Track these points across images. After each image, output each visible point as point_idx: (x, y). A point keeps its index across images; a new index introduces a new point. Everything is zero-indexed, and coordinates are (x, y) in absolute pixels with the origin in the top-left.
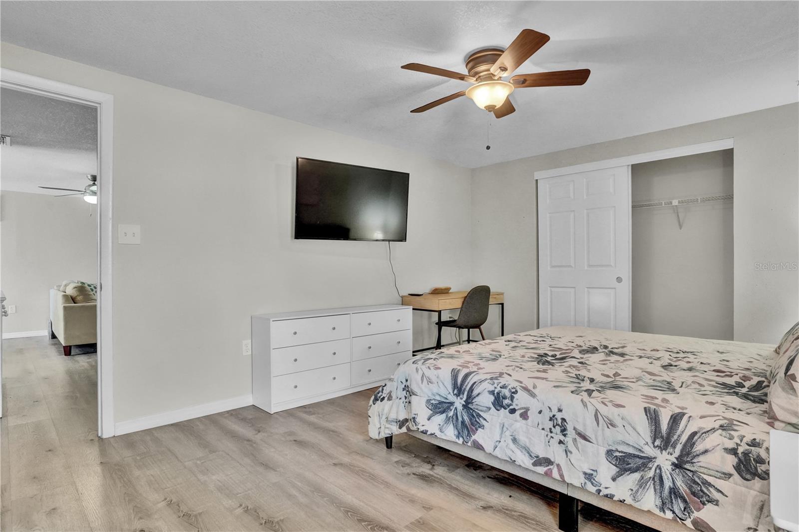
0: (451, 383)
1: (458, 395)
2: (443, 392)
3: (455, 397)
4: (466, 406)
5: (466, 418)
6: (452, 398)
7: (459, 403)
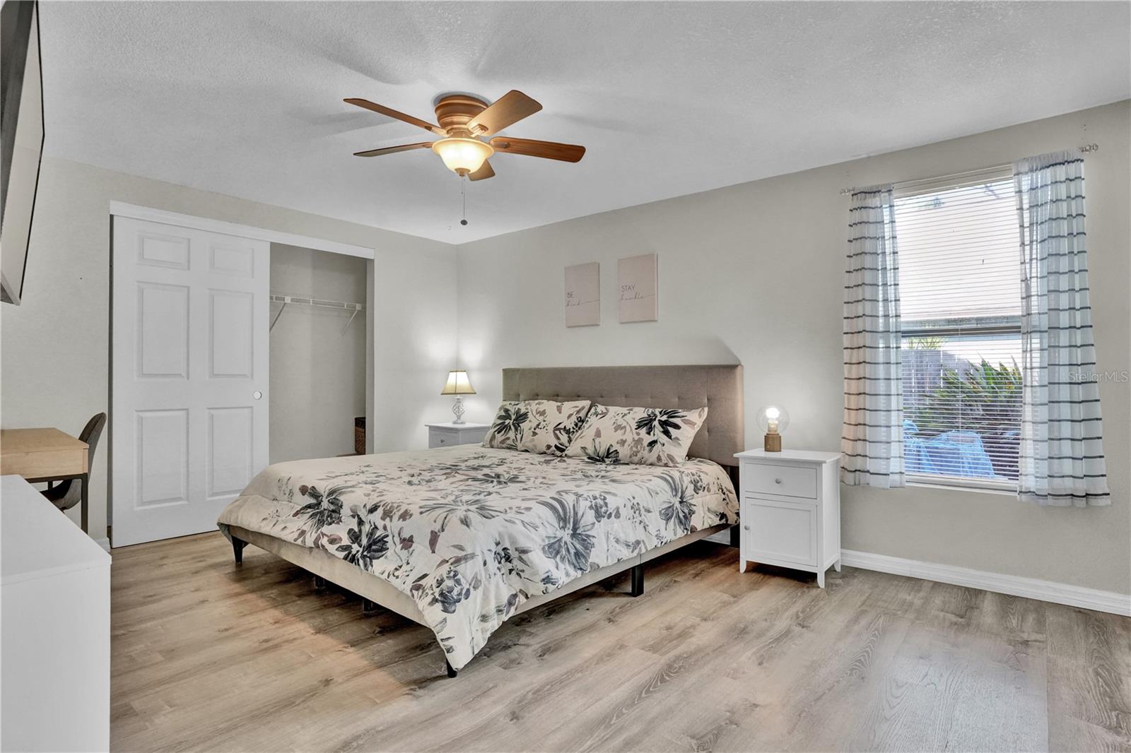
0: (554, 517)
1: (563, 528)
2: (550, 532)
3: (562, 531)
4: (574, 535)
5: (578, 546)
6: (560, 534)
7: (566, 535)
